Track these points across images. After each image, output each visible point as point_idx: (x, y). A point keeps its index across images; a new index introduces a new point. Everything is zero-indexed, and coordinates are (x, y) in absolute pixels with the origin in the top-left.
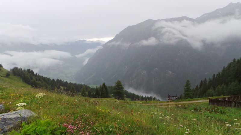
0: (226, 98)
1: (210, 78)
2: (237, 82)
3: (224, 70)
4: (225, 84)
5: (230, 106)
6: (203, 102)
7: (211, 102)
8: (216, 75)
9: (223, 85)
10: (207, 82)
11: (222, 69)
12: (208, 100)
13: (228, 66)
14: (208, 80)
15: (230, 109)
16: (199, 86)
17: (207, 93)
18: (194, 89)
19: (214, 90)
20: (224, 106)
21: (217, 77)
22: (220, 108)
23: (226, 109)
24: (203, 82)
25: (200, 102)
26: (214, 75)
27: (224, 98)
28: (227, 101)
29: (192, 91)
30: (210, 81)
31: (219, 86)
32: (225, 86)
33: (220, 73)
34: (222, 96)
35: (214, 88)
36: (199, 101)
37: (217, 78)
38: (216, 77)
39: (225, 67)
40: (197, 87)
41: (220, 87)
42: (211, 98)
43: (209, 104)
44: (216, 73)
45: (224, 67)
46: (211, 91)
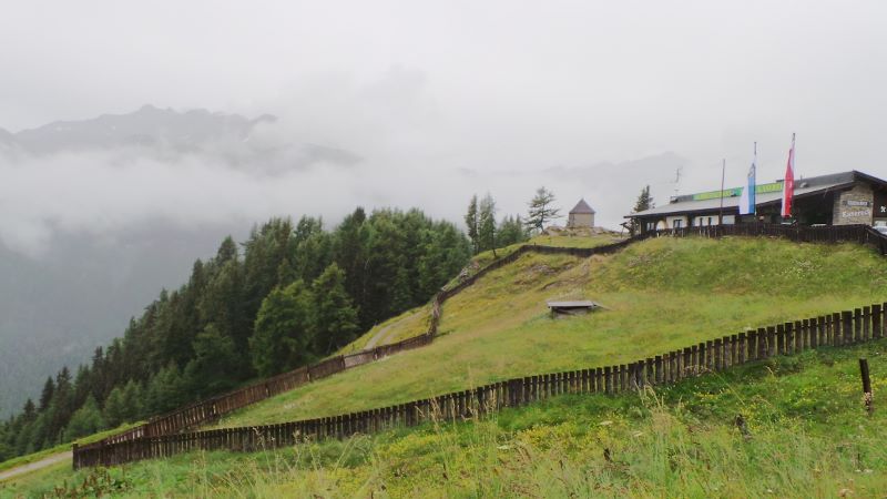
0: (136, 432)
1: (84, 365)
2: (173, 367)
3: (133, 332)
4: (136, 381)
5: (148, 455)
6: (51, 465)
7: (84, 457)
8: (105, 351)
9: (131, 382)
10: (72, 381)
11: (127, 326)
12: (70, 455)
13: (146, 314)
14: (74, 374)
15: (149, 466)
16: (37, 403)
17: (72, 423)
18: (15, 419)
19: (101, 407)
20: (131, 459)
21: (111, 356)
22: (115, 472)
23: (137, 470)
24: (56, 384)
25: (37, 471)
26: (99, 352)
27: (128, 434)
28: (138, 440)
29: (7, 430)
30: (84, 375)
31: (116, 389)
32: (137, 389)
33: (121, 343)
34: (125, 427)
35: (100, 400)
36: (33, 467)
37: (111, 360)
38: (104, 356)
39: (136, 320)
40: (29, 406)
41: (118, 395)
42: (83, 441)
43: (75, 467)
44: (106, 344)
45: (132, 321)
46: (86, 412)
